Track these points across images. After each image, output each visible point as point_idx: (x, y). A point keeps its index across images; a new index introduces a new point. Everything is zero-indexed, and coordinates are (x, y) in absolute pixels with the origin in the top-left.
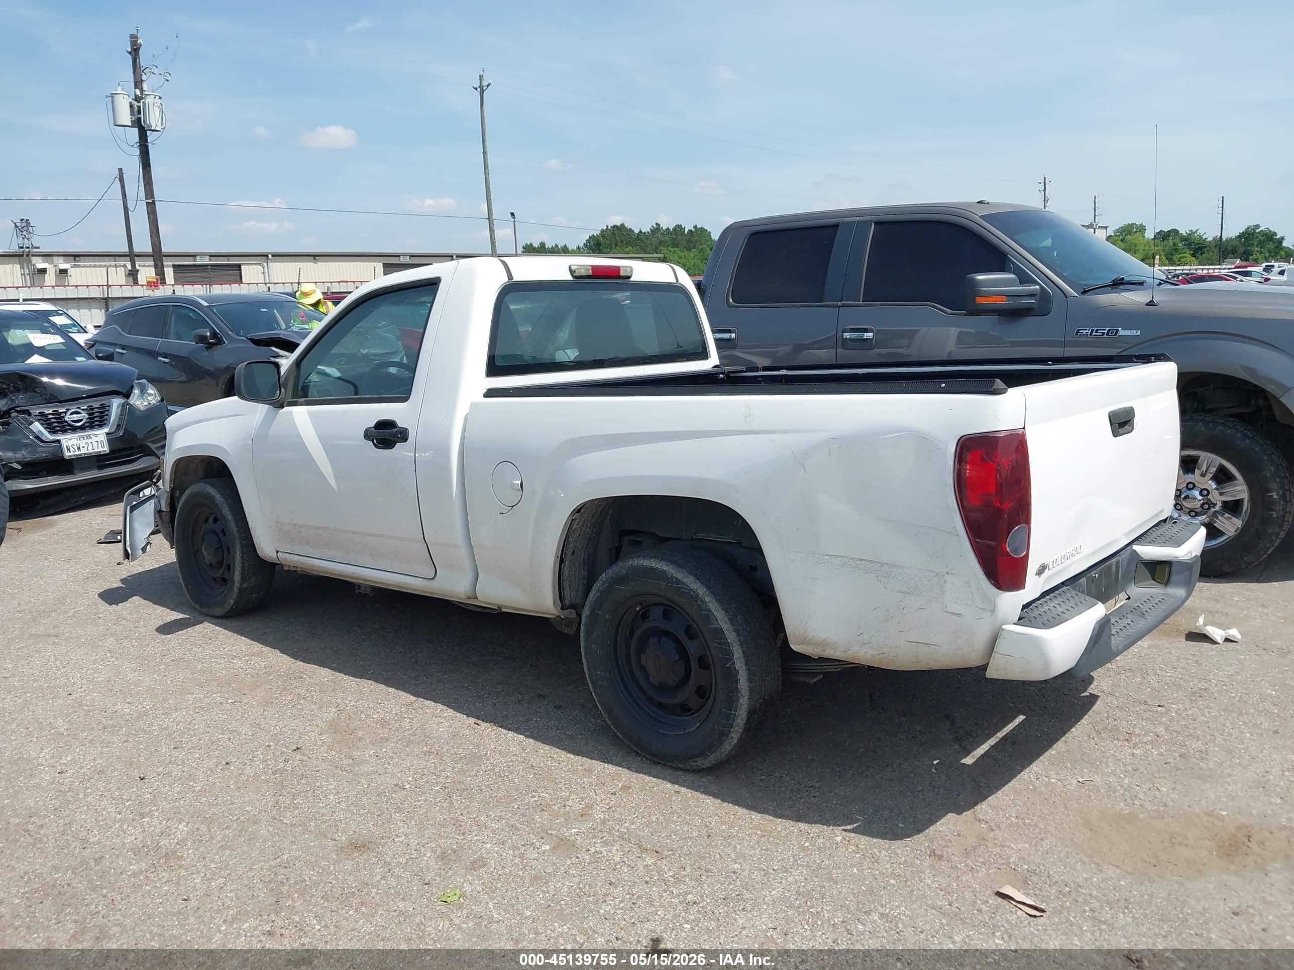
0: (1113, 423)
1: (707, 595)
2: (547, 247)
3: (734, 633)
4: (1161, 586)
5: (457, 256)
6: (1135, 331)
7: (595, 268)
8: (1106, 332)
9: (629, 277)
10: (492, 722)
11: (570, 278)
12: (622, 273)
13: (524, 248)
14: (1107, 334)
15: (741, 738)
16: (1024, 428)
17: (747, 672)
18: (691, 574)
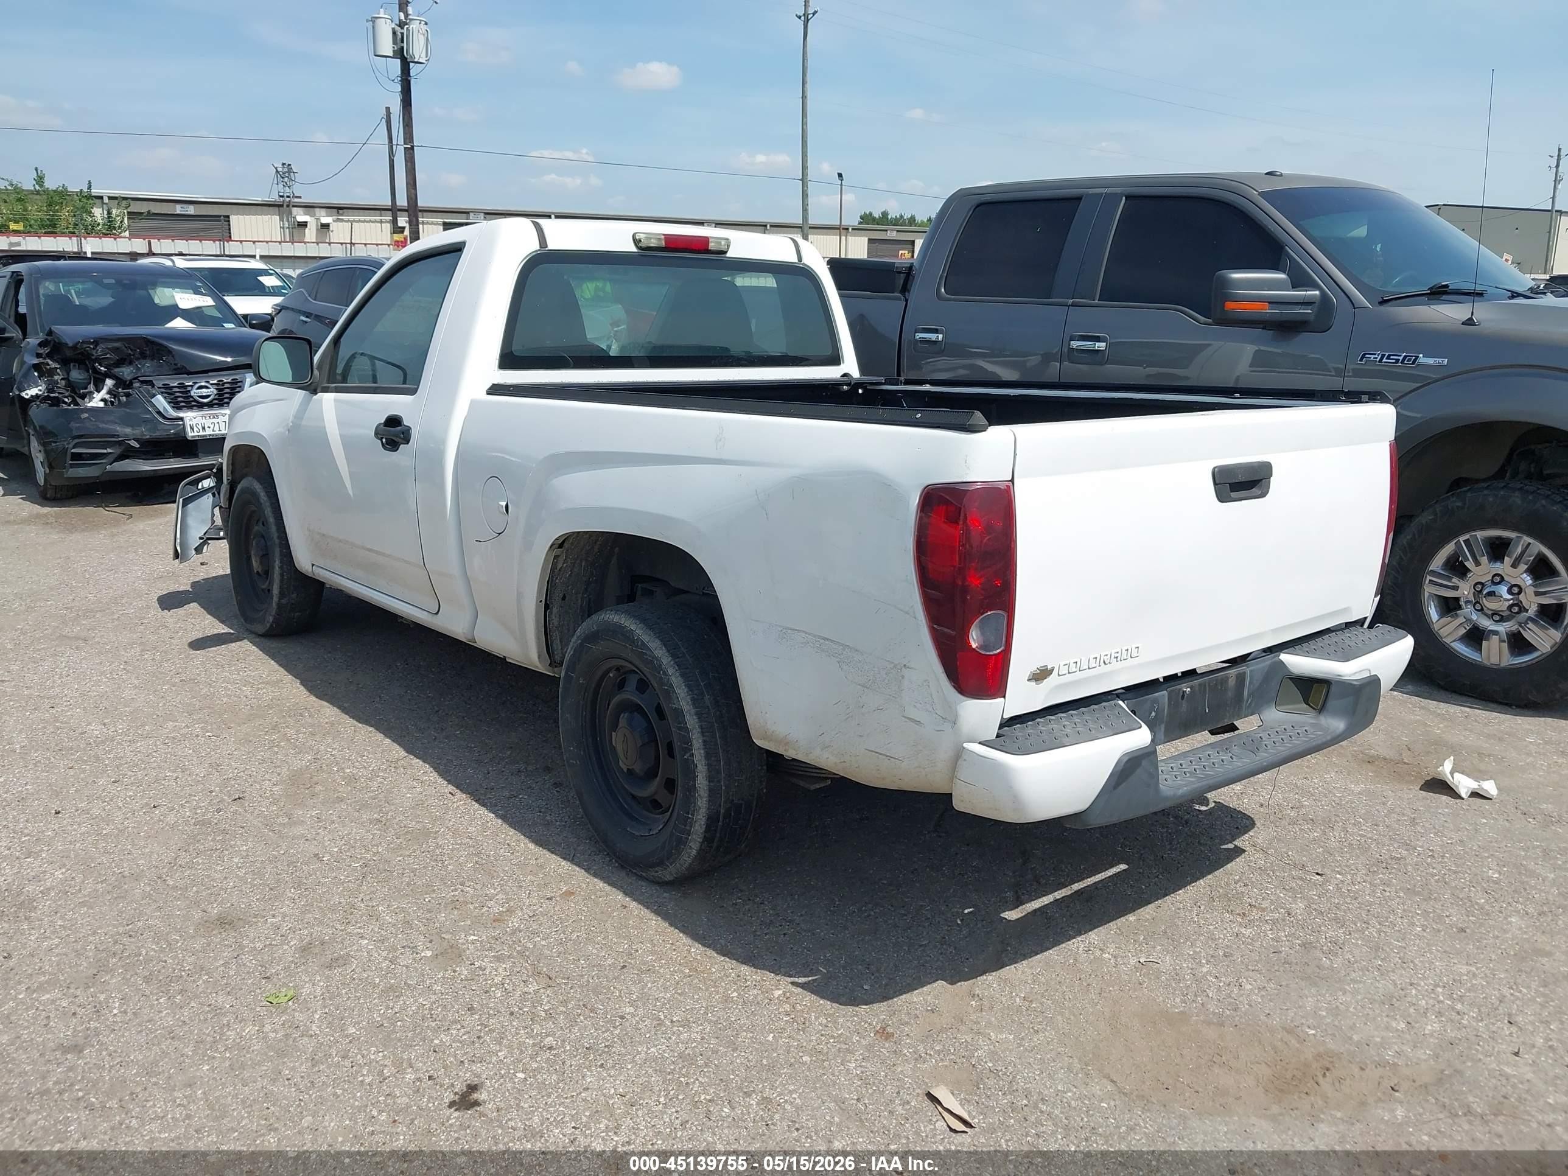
0: (1217, 482)
1: (671, 666)
2: (889, 217)
3: (695, 717)
4: (1313, 713)
5: (771, 226)
6: (1440, 360)
7: (669, 238)
8: (1401, 358)
9: (726, 252)
10: (469, 793)
11: (634, 249)
12: (712, 246)
13: (861, 218)
14: (1402, 362)
15: (700, 850)
16: (1012, 481)
17: (706, 767)
18: (658, 637)
